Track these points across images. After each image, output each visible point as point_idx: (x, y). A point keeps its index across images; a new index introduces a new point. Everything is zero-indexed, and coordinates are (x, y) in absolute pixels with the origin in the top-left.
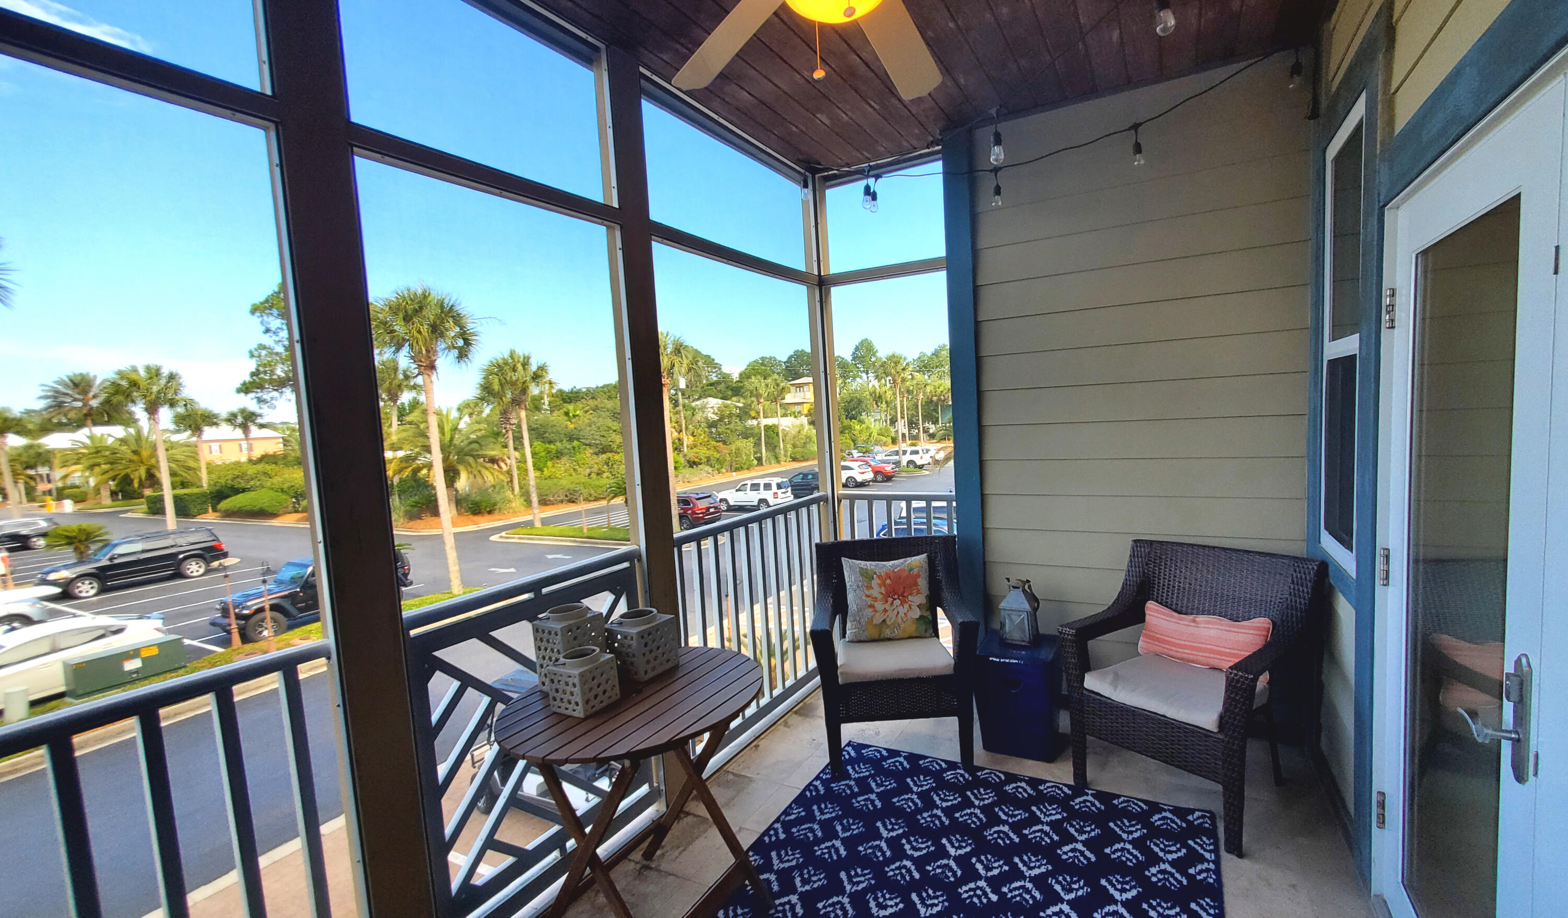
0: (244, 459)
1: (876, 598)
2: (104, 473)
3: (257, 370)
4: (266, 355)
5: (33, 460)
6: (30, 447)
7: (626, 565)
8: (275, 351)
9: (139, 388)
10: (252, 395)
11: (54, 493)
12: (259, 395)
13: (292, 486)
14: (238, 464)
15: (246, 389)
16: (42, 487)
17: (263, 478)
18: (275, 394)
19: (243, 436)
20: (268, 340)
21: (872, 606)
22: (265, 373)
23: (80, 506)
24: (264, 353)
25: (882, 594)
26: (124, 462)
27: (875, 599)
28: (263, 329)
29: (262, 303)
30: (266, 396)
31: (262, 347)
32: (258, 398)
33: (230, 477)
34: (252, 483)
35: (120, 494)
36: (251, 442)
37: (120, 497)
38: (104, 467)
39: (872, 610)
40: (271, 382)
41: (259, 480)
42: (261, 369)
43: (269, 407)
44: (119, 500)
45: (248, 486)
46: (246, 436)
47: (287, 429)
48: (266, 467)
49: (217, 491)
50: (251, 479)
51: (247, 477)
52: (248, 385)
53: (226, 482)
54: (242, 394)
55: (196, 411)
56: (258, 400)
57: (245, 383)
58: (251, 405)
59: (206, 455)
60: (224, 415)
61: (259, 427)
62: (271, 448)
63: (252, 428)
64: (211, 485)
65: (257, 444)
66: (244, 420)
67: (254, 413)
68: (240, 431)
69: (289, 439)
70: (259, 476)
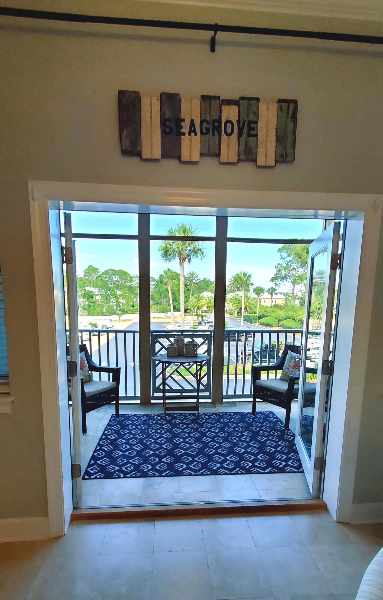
0: (269, 306)
1: (291, 366)
2: (236, 306)
3: (276, 273)
4: (280, 267)
8: (283, 266)
10: (274, 282)
14: (267, 307)
15: (272, 280)
18: (281, 282)
19: (270, 297)
20: (281, 262)
22: (279, 274)
24: (279, 266)
25: (293, 365)
28: (280, 257)
29: (282, 248)
30: (278, 283)
31: (279, 264)
32: (276, 283)
33: (263, 311)
34: (269, 314)
36: (272, 299)
38: (237, 304)
39: (288, 370)
40: (280, 277)
42: (278, 273)
43: (278, 287)
45: (267, 315)
46: (272, 297)
47: (287, 295)
48: (274, 309)
49: (260, 315)
50: (269, 313)
51: (268, 312)
52: (273, 279)
53: (263, 313)
54: (271, 282)
55: (258, 288)
56: (276, 284)
57: (272, 278)
58: (274, 286)
59: (263, 303)
60: (266, 290)
61: (276, 294)
62: (281, 302)
63: (274, 294)
64: (259, 314)
65: (274, 301)
66: (272, 291)
67: (274, 289)
68: (270, 295)
69: (287, 299)
70: (271, 312)
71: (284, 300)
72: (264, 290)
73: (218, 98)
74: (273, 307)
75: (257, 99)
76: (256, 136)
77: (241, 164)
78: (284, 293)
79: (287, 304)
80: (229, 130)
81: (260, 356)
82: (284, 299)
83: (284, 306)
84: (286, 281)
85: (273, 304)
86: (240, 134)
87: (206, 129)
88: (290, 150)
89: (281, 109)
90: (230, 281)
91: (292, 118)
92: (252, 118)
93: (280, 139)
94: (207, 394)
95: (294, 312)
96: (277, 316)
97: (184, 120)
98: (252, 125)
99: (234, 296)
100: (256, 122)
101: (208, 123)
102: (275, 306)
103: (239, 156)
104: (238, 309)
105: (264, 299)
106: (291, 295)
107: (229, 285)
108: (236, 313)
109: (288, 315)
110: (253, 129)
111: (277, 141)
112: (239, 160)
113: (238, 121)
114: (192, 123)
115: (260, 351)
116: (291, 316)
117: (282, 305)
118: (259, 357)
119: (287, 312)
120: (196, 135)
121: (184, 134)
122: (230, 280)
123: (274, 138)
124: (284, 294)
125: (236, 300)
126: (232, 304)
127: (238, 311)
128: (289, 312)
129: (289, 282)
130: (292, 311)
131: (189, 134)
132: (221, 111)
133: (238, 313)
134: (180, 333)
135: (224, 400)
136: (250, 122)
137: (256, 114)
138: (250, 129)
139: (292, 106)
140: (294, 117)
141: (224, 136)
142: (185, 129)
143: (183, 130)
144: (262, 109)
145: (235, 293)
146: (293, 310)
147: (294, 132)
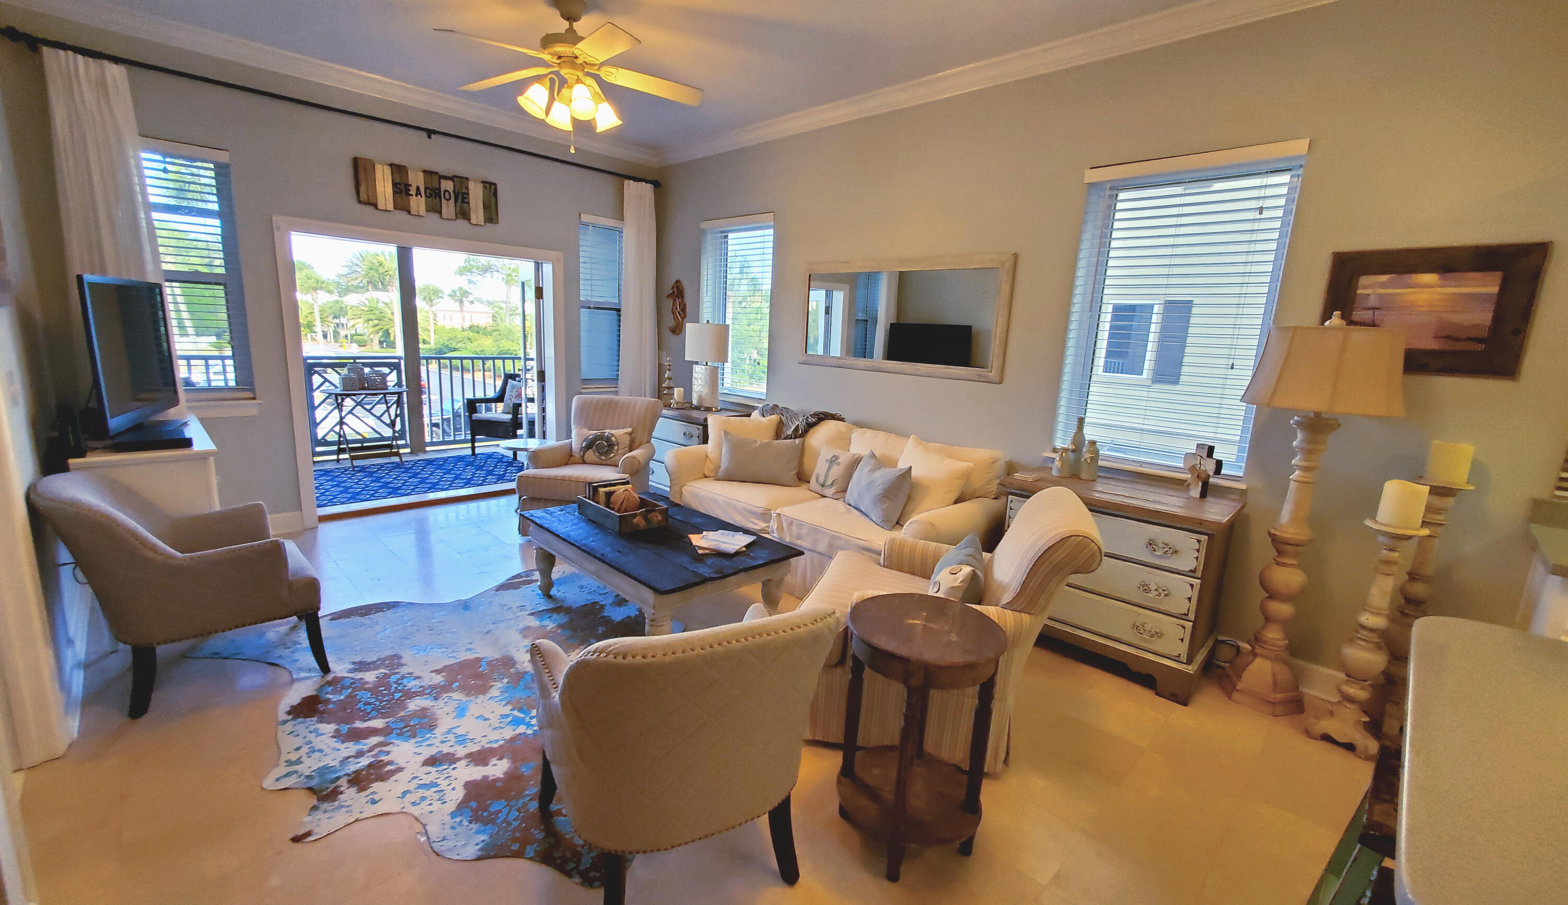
0: (459, 327)
2: (375, 326)
5: (338, 312)
6: (337, 302)
7: (397, 361)
9: (384, 267)
10: (465, 277)
11: (349, 337)
12: (469, 277)
13: (483, 351)
14: (453, 329)
15: (461, 272)
16: (343, 332)
17: (467, 342)
18: (480, 277)
19: (459, 309)
21: (510, 399)
22: (472, 260)
23: (362, 349)
25: (516, 394)
26: (386, 319)
27: (513, 396)
30: (474, 279)
33: (446, 338)
34: (459, 345)
35: (385, 343)
36: (464, 313)
37: (385, 346)
38: (375, 321)
40: (475, 266)
41: (464, 343)
43: (475, 287)
44: (384, 348)
45: (457, 347)
46: (462, 309)
47: (495, 306)
48: (471, 334)
49: (440, 348)
50: (460, 342)
51: (458, 340)
52: (462, 269)
53: (446, 342)
54: (458, 276)
55: (428, 286)
56: (470, 282)
57: (459, 268)
58: (466, 287)
59: (441, 322)
60: (447, 291)
61: (472, 302)
62: (484, 320)
63: (466, 303)
64: (435, 344)
65: (467, 316)
66: (461, 297)
67: (466, 292)
68: (457, 304)
69: (496, 315)
70: (465, 341)
71: (491, 316)
72: (441, 292)
73: (437, 173)
74: (467, 330)
75: (467, 179)
76: (468, 203)
77: (457, 220)
78: (488, 302)
79: (498, 325)
80: (447, 197)
81: (452, 427)
82: (490, 313)
83: (492, 328)
84: (492, 276)
85: (466, 326)
86: (456, 201)
87: (430, 194)
88: (494, 216)
89: (485, 187)
90: (350, 264)
91: (493, 194)
92: (464, 191)
93: (486, 207)
94: (403, 442)
95: (513, 341)
96: (478, 350)
97: (411, 185)
98: (466, 196)
99: (367, 302)
100: (468, 194)
101: (430, 190)
102: (470, 328)
103: (456, 215)
104: (381, 333)
105: (444, 313)
106: (504, 306)
107: (348, 274)
108: (376, 341)
109: (503, 347)
110: (466, 198)
111: (484, 208)
112: (457, 218)
113: (454, 192)
114: (418, 188)
115: (451, 416)
116: (509, 350)
117: (486, 327)
118: (450, 429)
119: (499, 342)
120: (422, 197)
121: (412, 195)
122: (348, 262)
123: (482, 206)
124: (490, 303)
125: (371, 310)
126: (361, 320)
127: (382, 336)
128: (503, 341)
129: (498, 278)
130: (509, 340)
131: (416, 196)
132: (440, 183)
133: (381, 343)
134: (352, 361)
135: (428, 449)
136: (463, 194)
137: (467, 188)
138: (463, 198)
139: (493, 187)
140: (495, 194)
141: (443, 200)
142: (413, 192)
143: (410, 193)
144: (472, 185)
145: (367, 295)
146: (511, 337)
147: (496, 205)
